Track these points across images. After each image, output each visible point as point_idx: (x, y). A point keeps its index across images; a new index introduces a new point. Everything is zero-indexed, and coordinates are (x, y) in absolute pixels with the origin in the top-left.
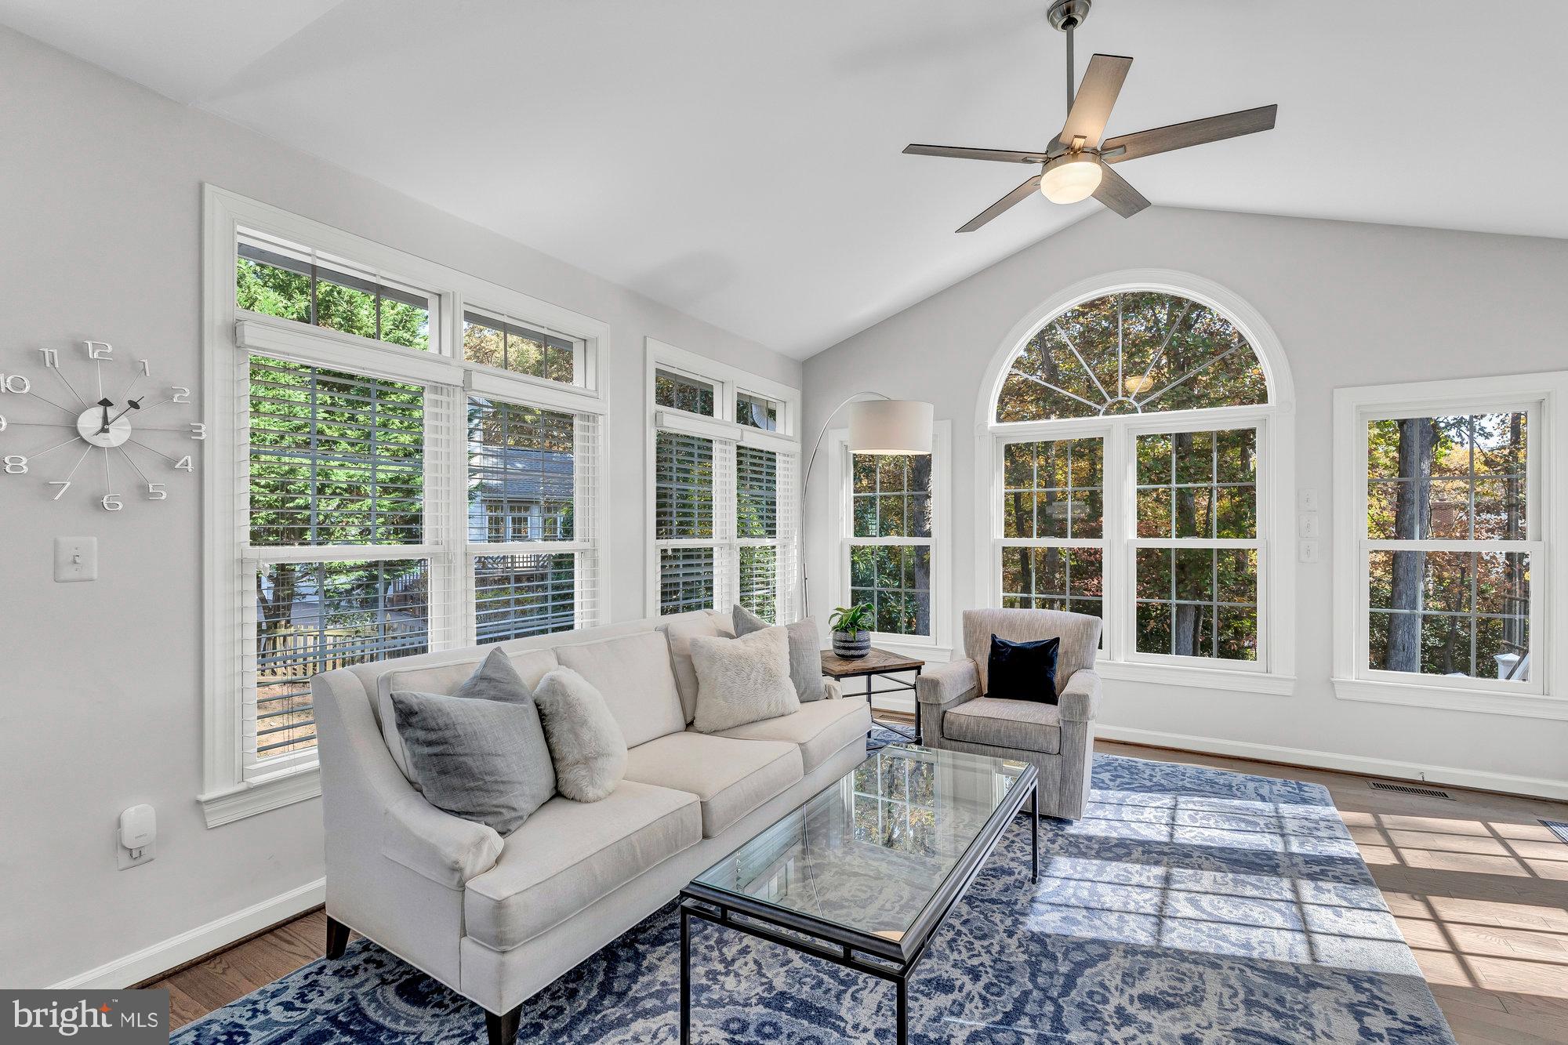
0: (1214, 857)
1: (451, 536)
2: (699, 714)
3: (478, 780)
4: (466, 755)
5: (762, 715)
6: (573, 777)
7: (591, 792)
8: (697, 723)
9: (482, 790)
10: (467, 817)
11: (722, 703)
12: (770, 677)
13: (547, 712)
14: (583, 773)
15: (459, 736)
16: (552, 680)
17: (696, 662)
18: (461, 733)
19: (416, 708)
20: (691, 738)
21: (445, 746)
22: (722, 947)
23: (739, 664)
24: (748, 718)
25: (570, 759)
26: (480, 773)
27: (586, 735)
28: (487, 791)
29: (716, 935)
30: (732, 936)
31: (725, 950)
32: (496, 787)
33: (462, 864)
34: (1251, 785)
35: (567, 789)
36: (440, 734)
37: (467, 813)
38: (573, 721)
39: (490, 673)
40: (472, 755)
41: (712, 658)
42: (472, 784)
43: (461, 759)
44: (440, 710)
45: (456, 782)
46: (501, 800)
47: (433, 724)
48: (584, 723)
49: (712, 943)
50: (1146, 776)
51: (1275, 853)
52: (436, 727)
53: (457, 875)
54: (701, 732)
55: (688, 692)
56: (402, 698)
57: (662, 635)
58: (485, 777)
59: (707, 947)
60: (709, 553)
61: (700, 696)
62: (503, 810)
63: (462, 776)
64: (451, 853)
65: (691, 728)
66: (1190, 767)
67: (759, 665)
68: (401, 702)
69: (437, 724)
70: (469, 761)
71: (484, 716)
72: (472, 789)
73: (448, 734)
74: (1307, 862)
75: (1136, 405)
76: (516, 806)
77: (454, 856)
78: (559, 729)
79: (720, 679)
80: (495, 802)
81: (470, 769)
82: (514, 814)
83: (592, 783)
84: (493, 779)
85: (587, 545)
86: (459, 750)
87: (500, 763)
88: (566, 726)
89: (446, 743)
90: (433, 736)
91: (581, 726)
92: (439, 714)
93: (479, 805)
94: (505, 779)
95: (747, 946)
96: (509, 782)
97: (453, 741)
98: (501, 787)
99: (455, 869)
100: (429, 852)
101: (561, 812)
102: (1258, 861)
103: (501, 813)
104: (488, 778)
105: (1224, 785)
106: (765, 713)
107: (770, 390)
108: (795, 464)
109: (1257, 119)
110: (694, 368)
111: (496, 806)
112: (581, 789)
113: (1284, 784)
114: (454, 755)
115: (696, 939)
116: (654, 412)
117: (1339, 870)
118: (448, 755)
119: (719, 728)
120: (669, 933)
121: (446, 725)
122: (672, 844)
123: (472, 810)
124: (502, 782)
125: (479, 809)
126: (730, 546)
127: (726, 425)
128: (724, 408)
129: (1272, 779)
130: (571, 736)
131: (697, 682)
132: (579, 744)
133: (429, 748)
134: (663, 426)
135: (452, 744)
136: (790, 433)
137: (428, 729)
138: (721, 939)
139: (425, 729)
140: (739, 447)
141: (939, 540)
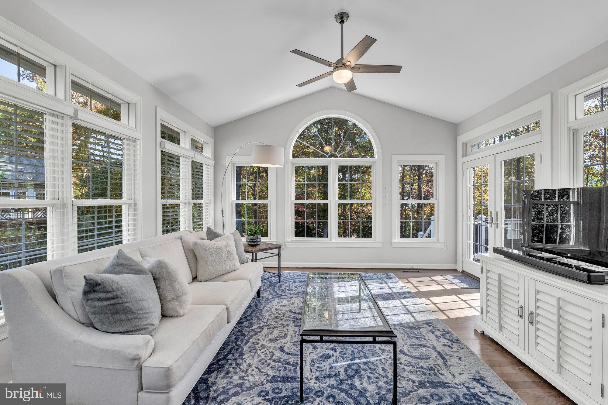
2: (200, 274)
3: (135, 313)
4: (128, 302)
6: (171, 306)
7: (182, 312)
8: (199, 278)
9: (137, 318)
10: (129, 333)
11: (211, 268)
12: (230, 255)
13: (156, 277)
14: (176, 303)
15: (125, 293)
16: (160, 262)
17: (197, 253)
18: (125, 291)
19: (100, 282)
20: (196, 285)
21: (117, 299)
22: (240, 366)
23: (217, 250)
24: (222, 273)
25: (169, 298)
26: (136, 310)
27: (177, 286)
28: (140, 318)
29: (234, 363)
30: (241, 361)
31: (241, 367)
32: (144, 316)
33: (140, 355)
35: (168, 313)
36: (114, 293)
37: (128, 332)
38: (171, 280)
40: (131, 302)
41: (205, 249)
42: (132, 317)
43: (126, 305)
44: (113, 281)
45: (123, 317)
46: (148, 322)
47: (110, 289)
48: (175, 280)
49: (234, 366)
52: (112, 290)
53: (136, 363)
54: (201, 282)
55: (193, 265)
56: (91, 277)
57: (180, 241)
59: (233, 368)
60: (178, 205)
61: (199, 266)
63: (126, 314)
64: (132, 352)
65: (195, 280)
67: (225, 251)
68: (91, 279)
69: (113, 289)
70: (130, 305)
71: (133, 282)
72: (132, 319)
73: (119, 293)
75: (338, 155)
76: (154, 323)
77: (135, 353)
78: (162, 285)
79: (210, 258)
80: (144, 323)
81: (131, 309)
82: (153, 327)
83: (181, 307)
84: (142, 312)
85: (132, 201)
86: (125, 300)
87: (145, 304)
88: (167, 283)
89: (118, 298)
90: (110, 295)
91: (175, 282)
92: (113, 283)
93: (136, 326)
94: (148, 311)
95: (249, 363)
96: (150, 312)
97: (121, 296)
98: (147, 316)
99: (136, 358)
100: (116, 355)
101: (169, 324)
102: (389, 297)
103: (148, 328)
104: (140, 312)
106: (228, 270)
107: (203, 138)
108: (212, 170)
109: (396, 69)
110: (175, 124)
111: (145, 325)
112: (177, 311)
113: (383, 274)
114: (122, 303)
115: (227, 367)
116: (160, 141)
117: (408, 295)
118: (119, 304)
119: (210, 278)
120: (213, 368)
121: (117, 288)
122: (220, 328)
123: (131, 329)
124: (147, 313)
125: (136, 328)
126: (189, 203)
127: (187, 150)
128: (186, 143)
129: (379, 273)
130: (170, 287)
131: (197, 260)
132: (174, 291)
133: (106, 302)
134: (164, 148)
135: (121, 298)
136: (209, 156)
137: (107, 292)
138: (237, 363)
139: (105, 292)
140: (192, 161)
141: (271, 201)
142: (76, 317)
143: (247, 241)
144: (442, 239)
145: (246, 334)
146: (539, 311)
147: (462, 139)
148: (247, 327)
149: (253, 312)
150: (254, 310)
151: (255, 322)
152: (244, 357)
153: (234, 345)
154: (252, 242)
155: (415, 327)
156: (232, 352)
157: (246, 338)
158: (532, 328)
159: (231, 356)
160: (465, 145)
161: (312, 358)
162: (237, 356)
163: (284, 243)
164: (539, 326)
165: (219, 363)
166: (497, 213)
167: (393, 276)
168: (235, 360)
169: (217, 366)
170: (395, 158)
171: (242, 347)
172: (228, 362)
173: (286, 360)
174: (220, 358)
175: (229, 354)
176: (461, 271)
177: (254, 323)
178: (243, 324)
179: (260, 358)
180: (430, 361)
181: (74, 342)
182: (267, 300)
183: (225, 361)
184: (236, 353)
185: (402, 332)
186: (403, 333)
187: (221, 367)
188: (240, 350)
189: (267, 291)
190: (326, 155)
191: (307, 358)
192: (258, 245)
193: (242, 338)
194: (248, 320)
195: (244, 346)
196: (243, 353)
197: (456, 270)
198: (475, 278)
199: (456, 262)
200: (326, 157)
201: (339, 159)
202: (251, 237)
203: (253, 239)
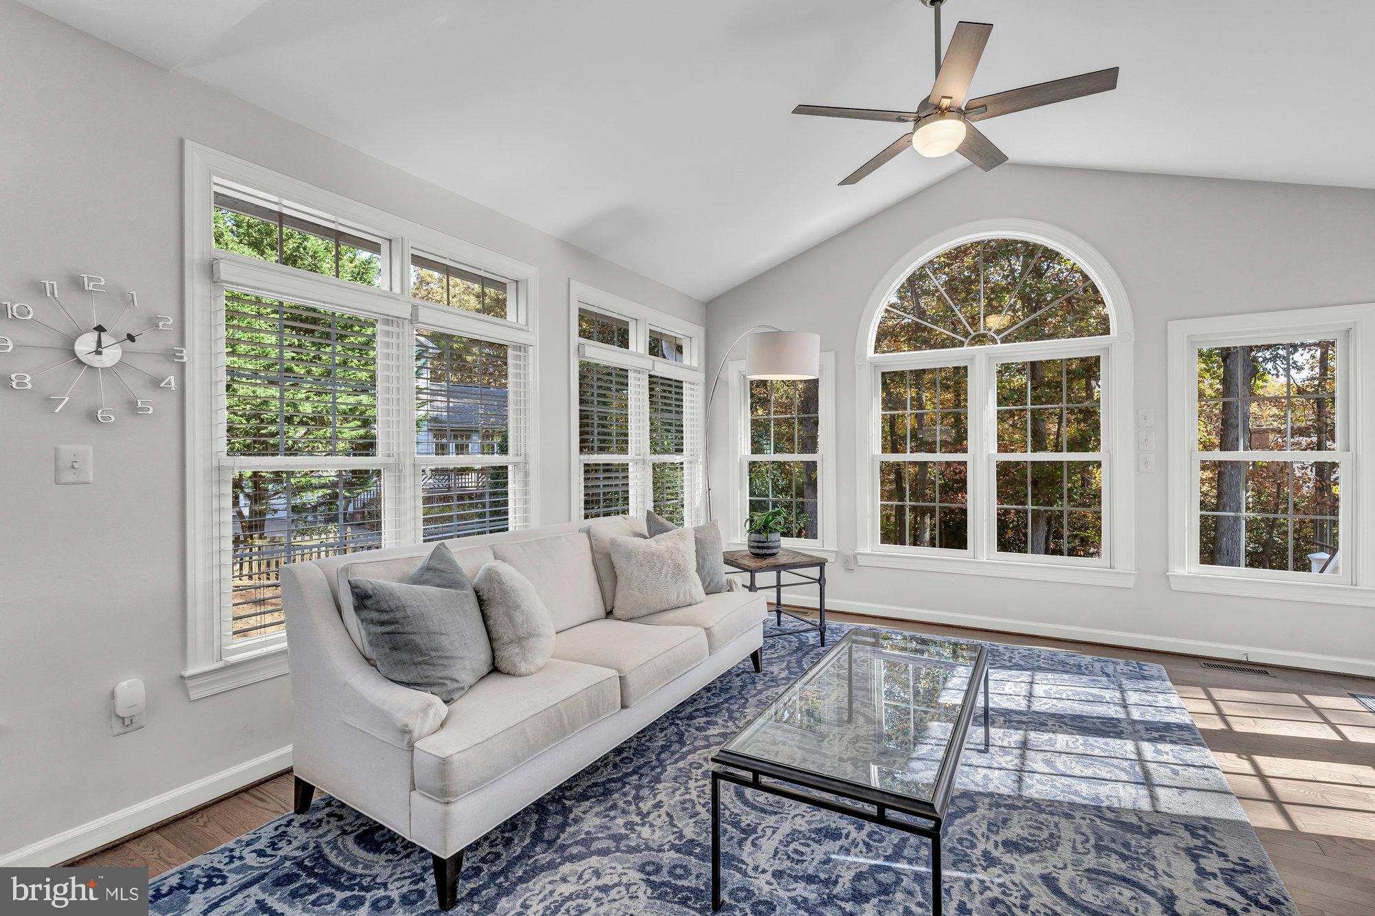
0: (1066, 725)
1: (401, 450)
2: (618, 603)
3: (425, 655)
4: (414, 633)
5: (672, 605)
6: (509, 654)
7: (523, 667)
8: (616, 612)
9: (428, 664)
10: (415, 687)
11: (637, 593)
12: (679, 571)
13: (485, 598)
14: (517, 651)
15: (408, 617)
17: (615, 559)
18: (410, 614)
19: (371, 592)
20: (611, 624)
21: (397, 626)
22: (639, 802)
23: (653, 560)
24: (659, 607)
25: (505, 638)
26: (427, 650)
28: (433, 665)
29: (634, 792)
30: (647, 793)
31: (641, 805)
32: (440, 662)
33: (411, 727)
34: (1098, 665)
35: (502, 665)
36: (392, 615)
37: (413, 684)
38: (508, 606)
39: (434, 564)
40: (420, 634)
41: (629, 555)
42: (420, 659)
43: (411, 637)
44: (392, 595)
45: (406, 656)
46: (446, 673)
47: (385, 606)
48: (517, 607)
49: (630, 798)
50: (1006, 658)
51: (1118, 720)
52: (388, 609)
53: (407, 737)
54: (620, 620)
56: (359, 584)
57: (585, 536)
58: (431, 653)
59: (625, 802)
60: (625, 468)
61: (618, 589)
62: (448, 682)
63: (411, 651)
64: (401, 718)
65: (611, 616)
66: (1045, 650)
67: (670, 561)
68: (357, 587)
69: (389, 606)
70: (417, 639)
71: (430, 600)
72: (420, 663)
73: (399, 615)
74: (1147, 729)
75: (996, 337)
76: (458, 678)
77: (405, 720)
78: (495, 612)
79: (636, 574)
80: (440, 675)
81: (418, 646)
82: (456, 685)
83: (525, 660)
84: (438, 654)
85: (520, 459)
86: (408, 629)
87: (444, 641)
88: (501, 610)
89: (397, 623)
90: (385, 617)
91: (515, 610)
92: (392, 597)
93: (427, 678)
94: (448, 654)
95: (661, 802)
96: (452, 657)
97: (402, 621)
98: (445, 662)
99: (405, 731)
100: (382, 716)
101: (497, 685)
103: (445, 684)
104: (433, 654)
105: (1074, 665)
106: (674, 602)
108: (700, 391)
109: (1101, 81)
110: (611, 305)
111: (441, 678)
112: (515, 665)
113: (1127, 664)
114: (404, 633)
115: (616, 796)
116: (577, 344)
117: (1176, 734)
118: (399, 633)
119: (635, 615)
120: (593, 791)
121: (397, 607)
122: (595, 712)
123: (419, 681)
124: (446, 657)
125: (425, 680)
126: (644, 462)
127: (639, 356)
128: (639, 341)
130: (506, 619)
131: (615, 578)
132: (513, 626)
133: (382, 627)
134: (584, 357)
135: (402, 624)
136: (695, 364)
137: (381, 611)
138: (638, 795)
139: (379, 611)
140: (650, 376)
141: (825, 456)
143: (750, 547)
145: (688, 742)
148: (698, 729)
149: (726, 701)
150: (731, 698)
151: (720, 721)
152: (658, 786)
153: (654, 757)
154: (758, 547)
155: (1140, 827)
156: (642, 771)
157: (684, 750)
159: (636, 777)
162: (645, 781)
163: (855, 557)
165: (607, 786)
168: (639, 787)
169: (601, 790)
170: (1179, 330)
171: (665, 766)
172: (624, 786)
174: (615, 776)
175: (634, 772)
177: (716, 723)
178: (694, 721)
179: (687, 797)
182: (772, 681)
183: (619, 785)
184: (647, 775)
185: (1084, 830)
187: (607, 793)
188: (659, 770)
189: (783, 661)
190: (964, 340)
191: (784, 823)
192: (774, 554)
193: (676, 747)
194: (707, 715)
195: (670, 764)
196: (660, 779)
200: (962, 344)
201: (999, 345)
202: (755, 536)
203: (760, 542)
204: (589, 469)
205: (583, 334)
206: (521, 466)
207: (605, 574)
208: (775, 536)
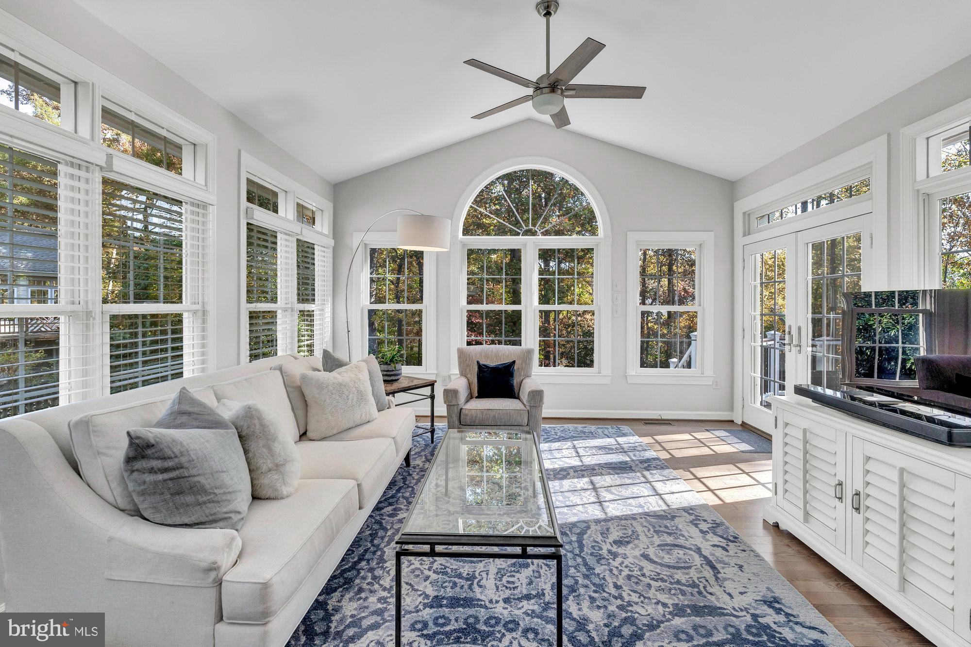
0: (605, 468)
2: (310, 428)
3: (210, 494)
4: (199, 475)
5: (356, 423)
6: (267, 481)
7: (285, 490)
8: (309, 434)
9: (213, 502)
10: (200, 526)
11: (330, 417)
12: (361, 396)
13: (244, 434)
14: (276, 477)
15: (193, 460)
16: (249, 408)
17: (306, 392)
18: (194, 458)
19: (153, 441)
20: (306, 445)
21: (181, 471)
22: (379, 581)
23: (340, 387)
24: (348, 426)
25: (264, 468)
26: (211, 488)
27: (277, 447)
28: (218, 502)
29: (370, 575)
30: (381, 572)
31: (381, 582)
32: (224, 498)
33: (219, 564)
34: (600, 431)
35: (263, 493)
36: (176, 460)
37: (198, 524)
38: (268, 439)
40: (204, 475)
41: (321, 386)
42: (205, 499)
43: (196, 479)
44: (174, 441)
45: (190, 499)
46: (231, 507)
47: (169, 453)
48: (274, 439)
49: (369, 580)
50: (553, 433)
51: (627, 461)
52: (173, 455)
53: (213, 575)
54: (314, 440)
55: (300, 412)
56: (139, 434)
58: (216, 491)
59: (368, 584)
61: (310, 414)
62: (232, 515)
63: (195, 494)
64: (206, 557)
65: (304, 438)
66: (570, 426)
67: (354, 389)
68: (138, 438)
69: (174, 453)
70: (201, 479)
72: (205, 503)
73: (183, 460)
74: (641, 463)
75: (539, 231)
76: (240, 509)
77: (212, 558)
78: (253, 446)
79: (328, 401)
80: (225, 510)
81: (203, 487)
82: (239, 517)
83: (285, 483)
84: (222, 491)
85: (198, 307)
86: (193, 472)
87: (225, 477)
88: (261, 443)
89: (182, 468)
90: (170, 464)
91: (274, 442)
92: (174, 443)
93: (211, 515)
94: (230, 490)
96: (234, 492)
97: (186, 465)
98: (228, 497)
99: (213, 568)
100: (179, 562)
101: (265, 510)
102: (623, 466)
103: (230, 518)
105: (589, 432)
106: (358, 422)
107: (315, 201)
108: (329, 255)
109: (636, 92)
110: (269, 178)
111: (226, 513)
112: (276, 490)
113: (612, 428)
114: (189, 477)
115: (357, 581)
116: (245, 207)
117: (654, 463)
118: (183, 477)
119: (327, 435)
120: (335, 583)
121: (181, 452)
122: (348, 517)
123: (203, 519)
124: (229, 493)
125: (211, 518)
126: (292, 309)
127: (289, 221)
128: (287, 210)
129: (606, 427)
130: (265, 450)
131: (306, 405)
132: (272, 456)
133: (163, 475)
134: (253, 218)
135: (187, 468)
136: (326, 231)
137: (164, 458)
138: (375, 576)
139: (161, 459)
140: (298, 240)
141: (428, 306)
142: (111, 500)
143: (382, 374)
144: (709, 371)
145: (389, 527)
146: (869, 490)
147: (742, 206)
148: (390, 516)
149: (398, 491)
150: (400, 488)
151: (402, 507)
152: (386, 565)
153: (369, 545)
154: (389, 375)
155: (667, 516)
156: (367, 557)
157: (389, 533)
158: (858, 518)
159: (364, 563)
160: (747, 215)
161: (498, 567)
162: (374, 564)
163: (449, 377)
164: (869, 514)
165: (345, 576)
166: (799, 328)
167: (628, 432)
168: (371, 570)
169: (342, 580)
170: (633, 237)
171: (382, 549)
172: (359, 573)
173: (456, 569)
174: (347, 567)
175: (361, 559)
176: (740, 423)
177: (401, 509)
178: (383, 511)
179: (413, 567)
180: (692, 571)
181: (109, 541)
182: (422, 471)
183: (355, 572)
184: (373, 559)
185: (645, 524)
186: (647, 525)
187: (349, 582)
188: (379, 553)
189: (421, 456)
190: (520, 231)
191: (490, 567)
192: (397, 380)
193: (381, 533)
194: (390, 504)
195: (385, 546)
196: (384, 559)
197: (732, 421)
198: (764, 435)
199: (731, 408)
200: (518, 234)
201: (540, 237)
202: (385, 367)
203: (388, 371)
204: (253, 316)
205: (250, 199)
206: (200, 314)
207: (299, 405)
208: (398, 366)
